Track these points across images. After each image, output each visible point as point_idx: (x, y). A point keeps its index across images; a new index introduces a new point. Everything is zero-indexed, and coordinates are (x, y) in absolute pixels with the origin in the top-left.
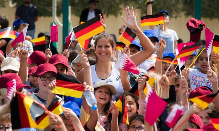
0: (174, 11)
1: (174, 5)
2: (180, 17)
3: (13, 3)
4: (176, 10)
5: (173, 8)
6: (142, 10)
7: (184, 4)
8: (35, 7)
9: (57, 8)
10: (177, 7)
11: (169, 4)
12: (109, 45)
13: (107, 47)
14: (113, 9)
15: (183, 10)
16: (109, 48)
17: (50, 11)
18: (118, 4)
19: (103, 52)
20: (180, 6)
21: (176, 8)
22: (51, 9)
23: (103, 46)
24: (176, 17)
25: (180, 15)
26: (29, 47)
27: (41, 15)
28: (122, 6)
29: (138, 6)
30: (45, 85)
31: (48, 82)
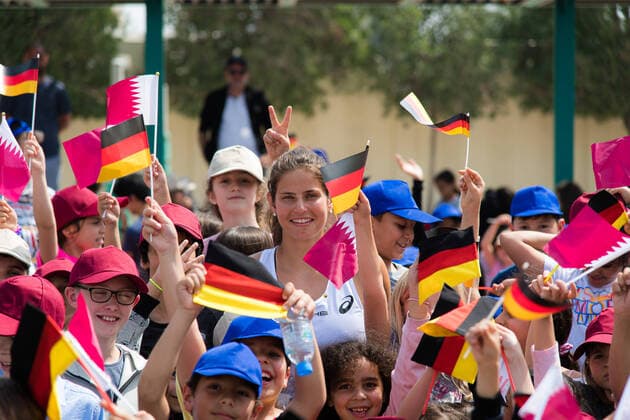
0: (485, 96)
1: (485, 78)
2: (506, 113)
4: (491, 93)
5: (482, 86)
8: (60, 86)
10: (495, 84)
11: (470, 77)
12: (317, 189)
13: (310, 196)
14: (297, 94)
15: (513, 93)
16: (319, 201)
18: (313, 77)
19: (301, 215)
20: (505, 79)
21: (491, 87)
23: (300, 197)
24: (493, 116)
27: (76, 114)
28: (324, 83)
29: (373, 81)
30: (100, 317)
31: (113, 308)
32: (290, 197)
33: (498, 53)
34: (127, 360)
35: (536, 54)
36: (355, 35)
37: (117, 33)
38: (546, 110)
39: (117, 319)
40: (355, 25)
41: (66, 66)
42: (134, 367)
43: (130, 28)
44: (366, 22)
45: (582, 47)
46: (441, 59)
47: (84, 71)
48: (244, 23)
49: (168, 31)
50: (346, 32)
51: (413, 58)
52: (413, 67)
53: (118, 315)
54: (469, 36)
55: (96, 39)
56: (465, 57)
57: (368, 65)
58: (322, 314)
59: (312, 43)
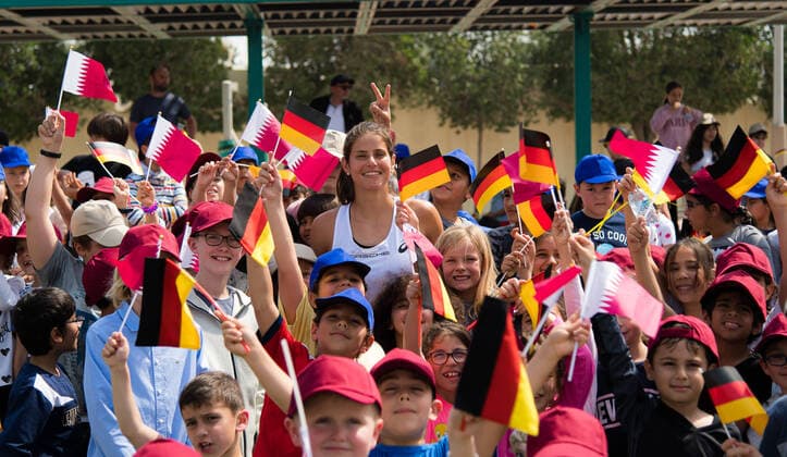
0: (521, 108)
1: (520, 94)
3: (123, 102)
4: (525, 106)
5: (518, 101)
6: (443, 109)
7: (543, 90)
9: (234, 109)
10: (528, 99)
11: (508, 93)
12: (384, 149)
15: (542, 105)
16: (385, 159)
17: (216, 117)
20: (536, 95)
21: (525, 101)
22: (220, 114)
23: (371, 153)
25: (535, 119)
26: (175, 189)
29: (431, 98)
30: (215, 258)
31: (224, 249)
32: (363, 155)
33: (530, 73)
34: (236, 296)
35: (560, 74)
36: (416, 61)
37: (227, 64)
38: (569, 119)
39: (230, 259)
40: (416, 54)
41: (187, 88)
42: (241, 303)
43: (237, 60)
44: (425, 51)
45: (596, 68)
46: (485, 80)
47: (201, 94)
48: (328, 55)
49: (267, 63)
50: (409, 60)
51: (462, 79)
52: (463, 87)
53: (229, 256)
54: (507, 61)
55: (210, 69)
56: (504, 77)
57: (426, 86)
58: (387, 253)
59: (382, 69)
